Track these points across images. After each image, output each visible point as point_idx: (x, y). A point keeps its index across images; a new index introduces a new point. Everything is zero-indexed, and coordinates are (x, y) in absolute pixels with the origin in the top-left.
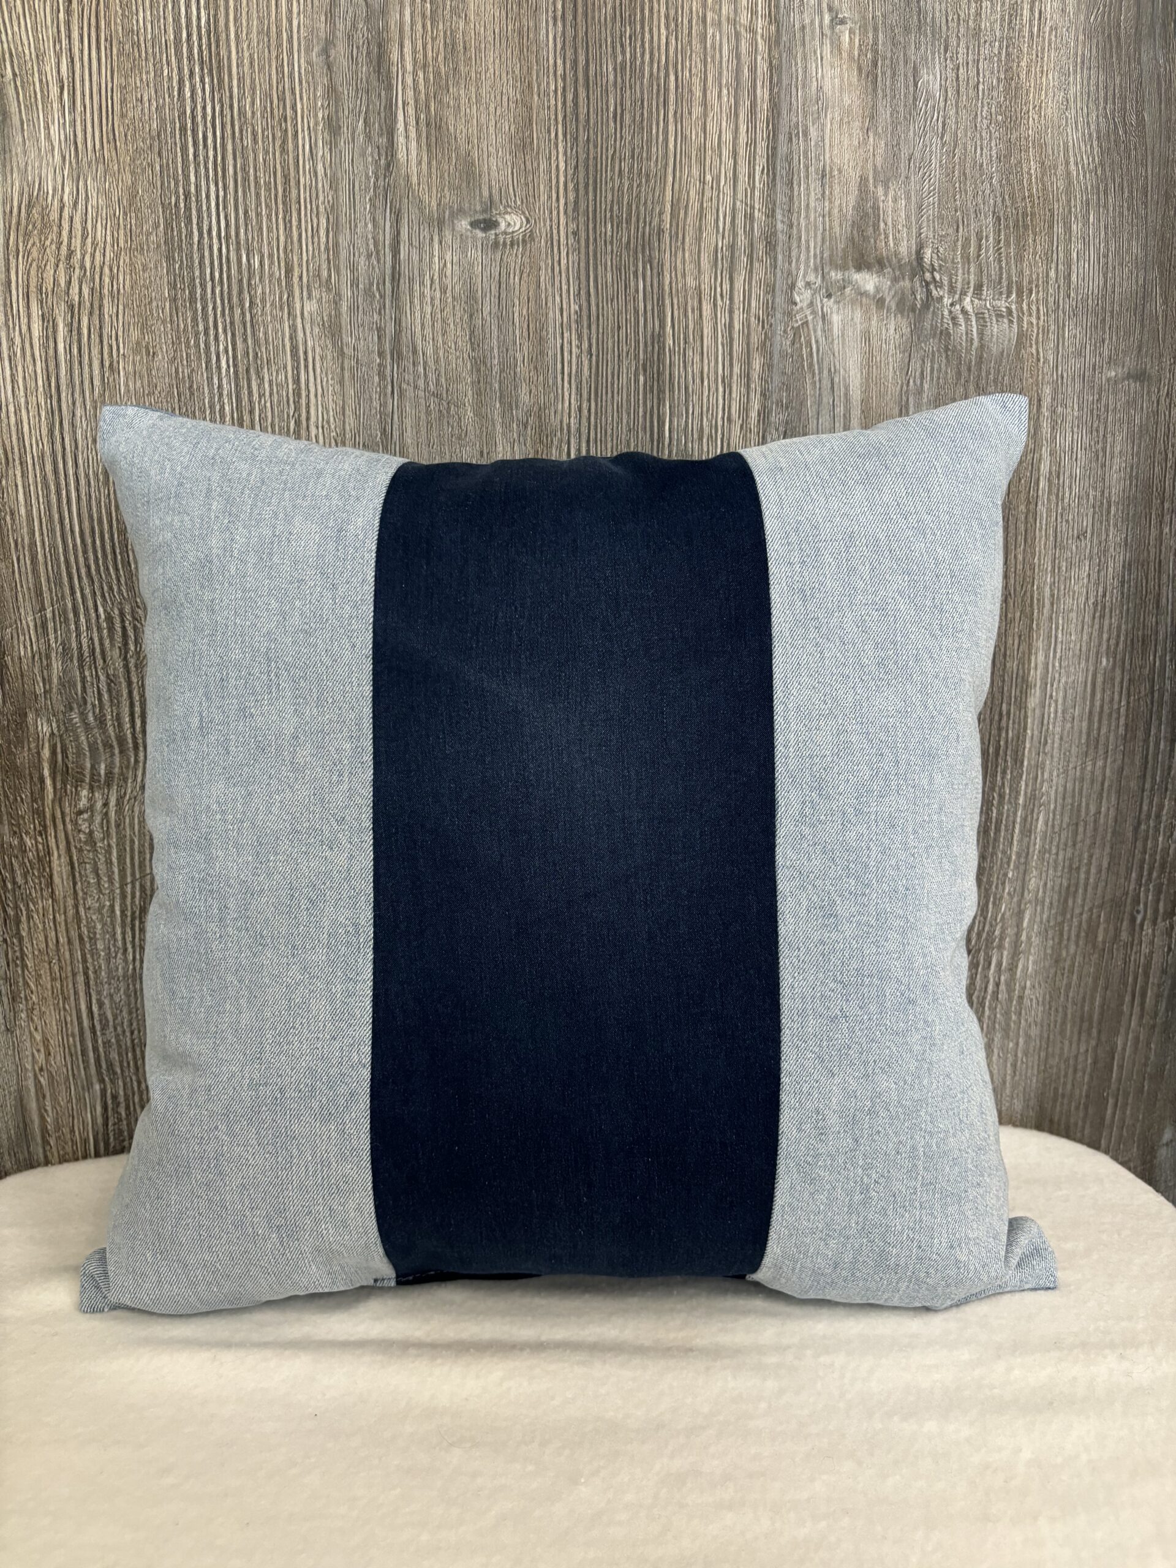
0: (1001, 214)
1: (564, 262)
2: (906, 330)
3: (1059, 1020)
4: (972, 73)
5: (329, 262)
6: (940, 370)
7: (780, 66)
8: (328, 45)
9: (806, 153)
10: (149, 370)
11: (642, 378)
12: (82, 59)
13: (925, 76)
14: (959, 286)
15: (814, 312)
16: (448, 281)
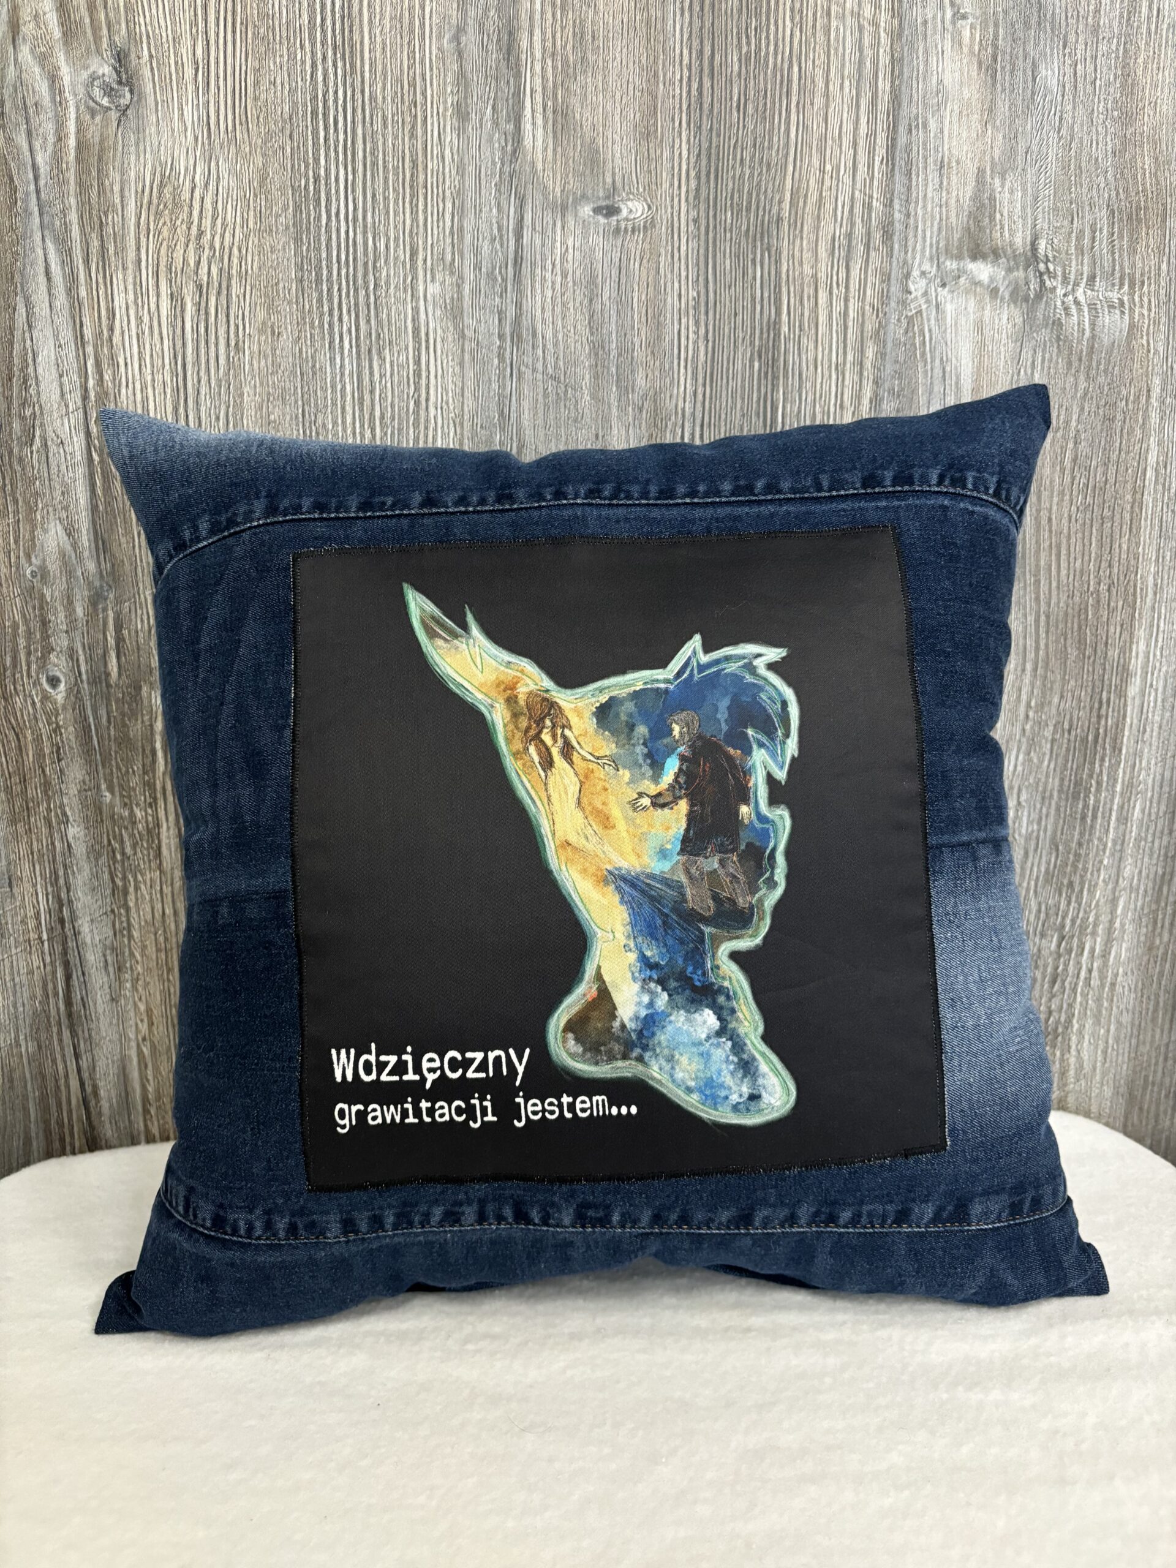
0: (1115, 208)
1: (683, 248)
2: (1019, 320)
3: (1151, 1008)
4: (1090, 68)
5: (453, 246)
6: (1050, 361)
7: (902, 58)
8: (460, 30)
9: (925, 144)
10: (274, 350)
11: (756, 365)
12: (217, 42)
13: (1043, 71)
14: (1072, 277)
15: (928, 301)
16: (569, 266)
